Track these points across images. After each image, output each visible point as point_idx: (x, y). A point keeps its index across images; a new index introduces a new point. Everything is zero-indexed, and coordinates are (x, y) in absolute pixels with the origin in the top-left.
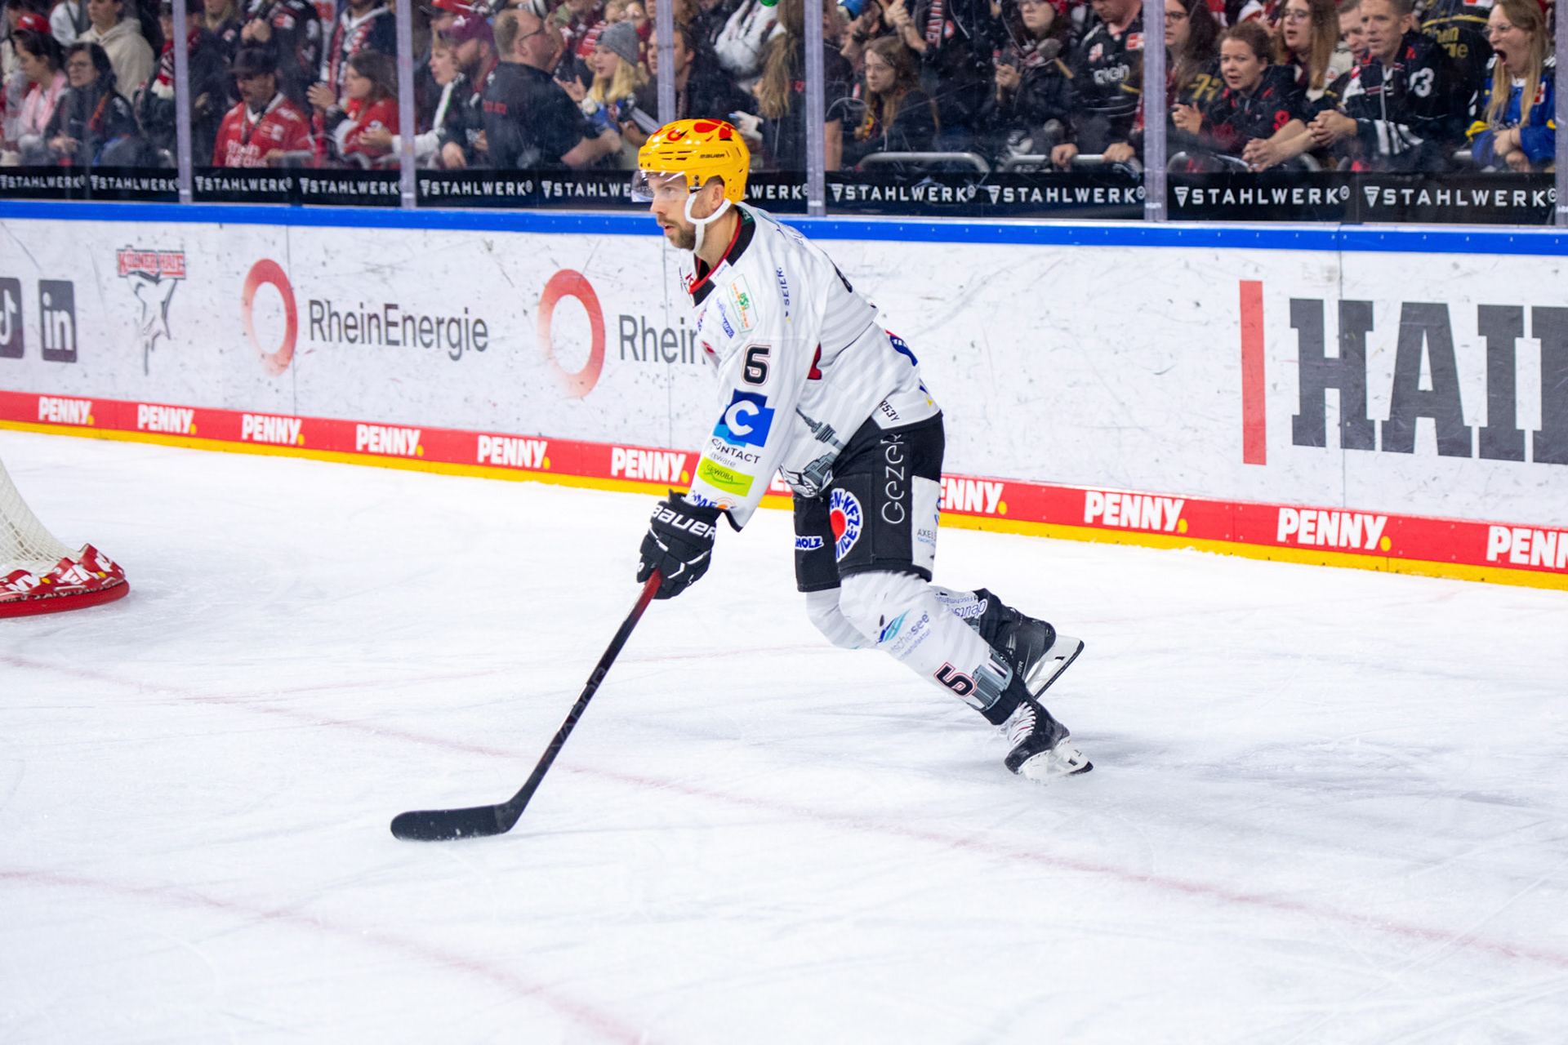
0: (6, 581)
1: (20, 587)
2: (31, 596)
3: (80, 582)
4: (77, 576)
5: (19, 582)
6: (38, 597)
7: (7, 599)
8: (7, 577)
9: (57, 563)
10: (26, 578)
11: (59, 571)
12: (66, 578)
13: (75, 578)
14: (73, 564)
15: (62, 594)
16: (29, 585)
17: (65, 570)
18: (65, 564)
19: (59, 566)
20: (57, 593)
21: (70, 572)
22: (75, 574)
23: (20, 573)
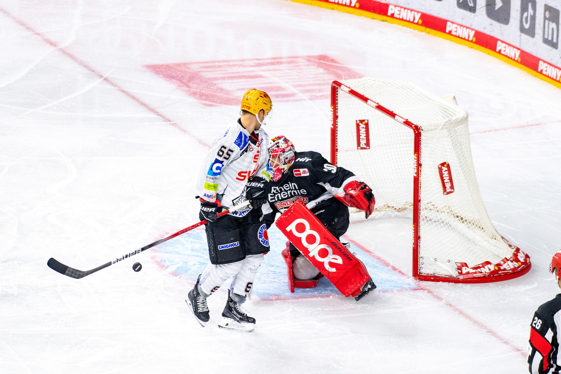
0: (481, 266)
1: (486, 270)
2: (489, 276)
3: (509, 269)
4: (509, 266)
5: (486, 267)
6: (492, 276)
7: (480, 276)
8: (481, 264)
9: (502, 259)
10: (489, 265)
11: (502, 263)
12: (505, 266)
13: (508, 267)
14: (508, 260)
15: (501, 274)
16: (490, 269)
17: (505, 263)
18: (505, 260)
19: (503, 260)
20: (500, 274)
21: (506, 264)
22: (508, 265)
23: (488, 263)
